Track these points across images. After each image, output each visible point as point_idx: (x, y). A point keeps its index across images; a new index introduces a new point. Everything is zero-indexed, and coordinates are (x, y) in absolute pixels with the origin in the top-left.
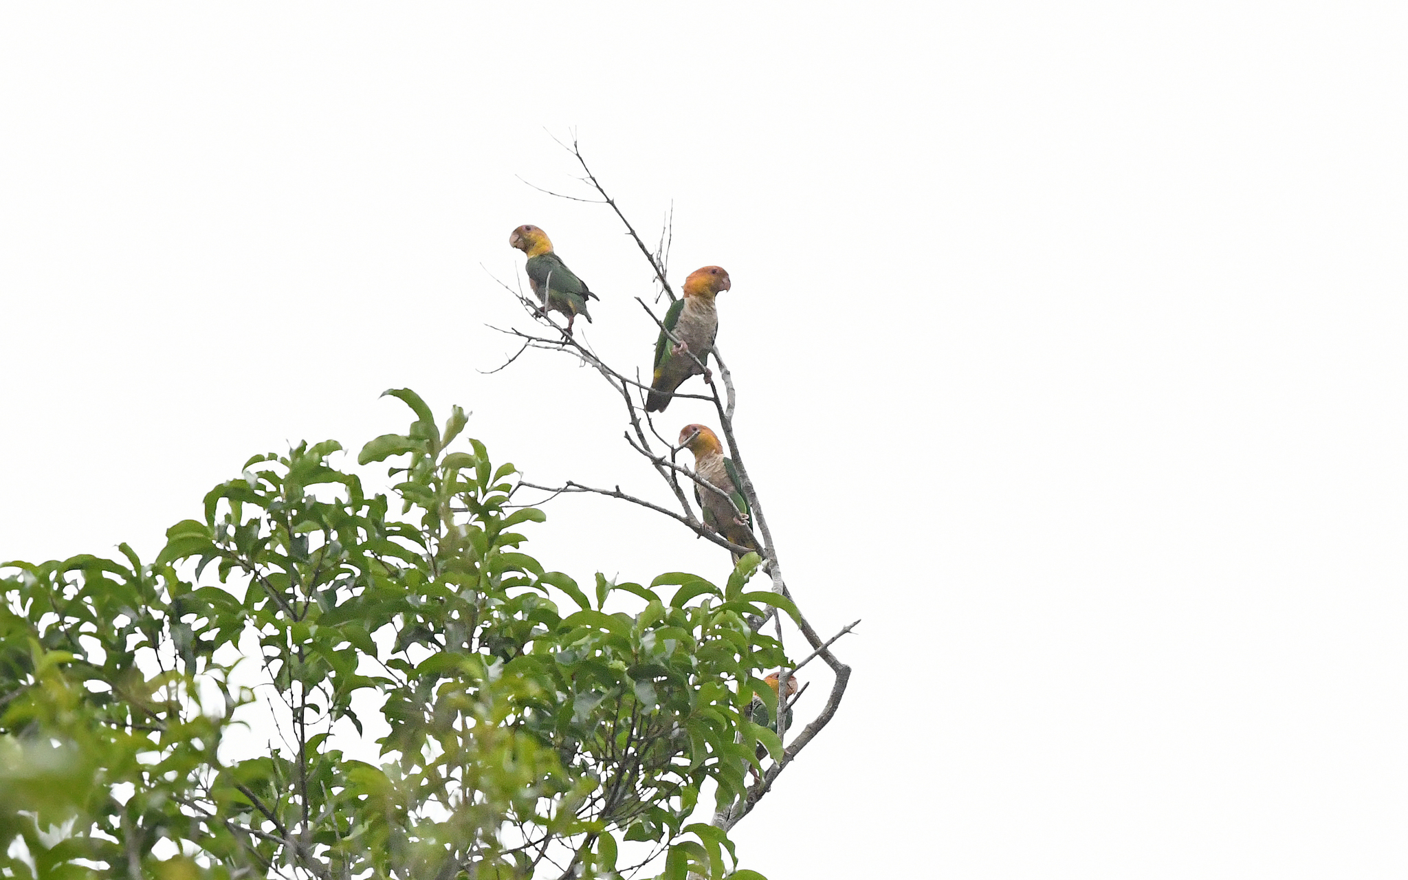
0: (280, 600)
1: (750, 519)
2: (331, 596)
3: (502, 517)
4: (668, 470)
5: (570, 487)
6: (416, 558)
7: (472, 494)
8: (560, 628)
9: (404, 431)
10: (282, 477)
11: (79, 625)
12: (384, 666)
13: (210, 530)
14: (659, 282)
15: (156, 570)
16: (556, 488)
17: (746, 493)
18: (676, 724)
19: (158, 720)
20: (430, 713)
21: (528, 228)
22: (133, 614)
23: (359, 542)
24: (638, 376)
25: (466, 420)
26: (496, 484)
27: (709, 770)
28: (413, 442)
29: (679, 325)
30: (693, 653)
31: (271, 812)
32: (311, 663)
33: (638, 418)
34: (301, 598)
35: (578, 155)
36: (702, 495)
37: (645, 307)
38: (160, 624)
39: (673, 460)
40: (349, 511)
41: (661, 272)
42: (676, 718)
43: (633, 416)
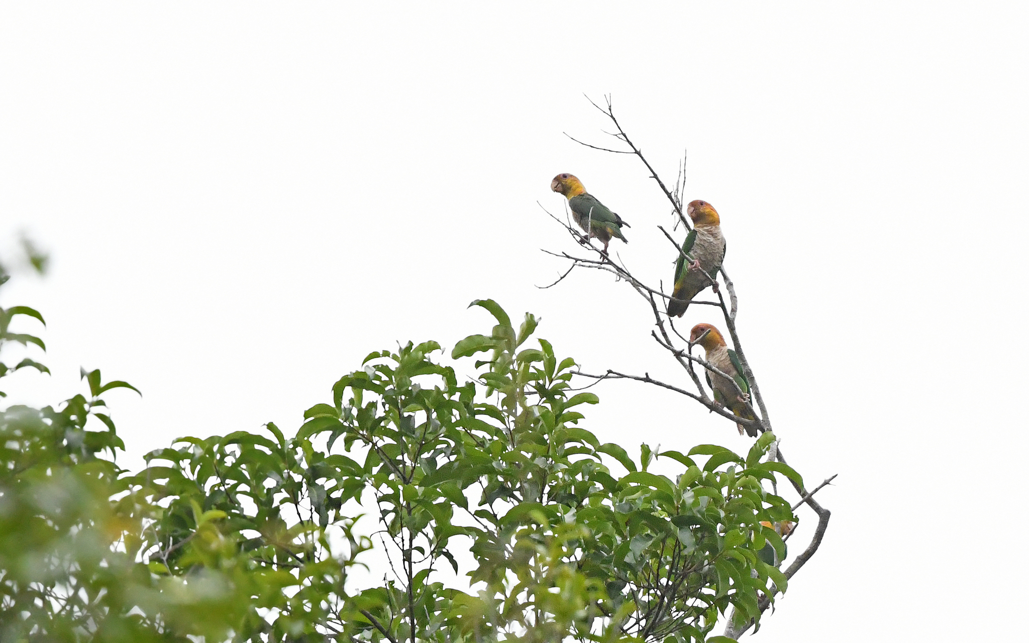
0: (393, 465)
1: (750, 398)
2: (432, 461)
3: (565, 400)
4: (686, 360)
5: (610, 375)
6: (497, 431)
7: (541, 382)
8: (613, 486)
9: (488, 333)
10: (394, 369)
11: (236, 486)
12: (473, 515)
13: (337, 411)
14: (676, 214)
15: (296, 444)
16: (599, 375)
17: (747, 376)
18: (706, 562)
19: (298, 558)
20: (509, 552)
21: (565, 176)
22: (278, 477)
23: (454, 420)
24: (661, 288)
25: (536, 325)
26: (560, 374)
27: (731, 598)
28: (494, 341)
29: (694, 247)
30: (721, 507)
31: (386, 630)
32: (417, 514)
33: (662, 320)
34: (409, 463)
35: (612, 116)
36: (712, 378)
37: (666, 234)
38: (300, 485)
39: (690, 353)
40: (446, 396)
41: (678, 206)
42: (706, 558)
43: (658, 319)
